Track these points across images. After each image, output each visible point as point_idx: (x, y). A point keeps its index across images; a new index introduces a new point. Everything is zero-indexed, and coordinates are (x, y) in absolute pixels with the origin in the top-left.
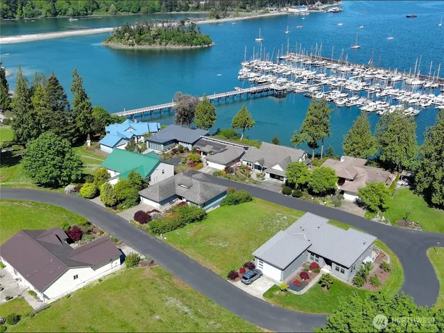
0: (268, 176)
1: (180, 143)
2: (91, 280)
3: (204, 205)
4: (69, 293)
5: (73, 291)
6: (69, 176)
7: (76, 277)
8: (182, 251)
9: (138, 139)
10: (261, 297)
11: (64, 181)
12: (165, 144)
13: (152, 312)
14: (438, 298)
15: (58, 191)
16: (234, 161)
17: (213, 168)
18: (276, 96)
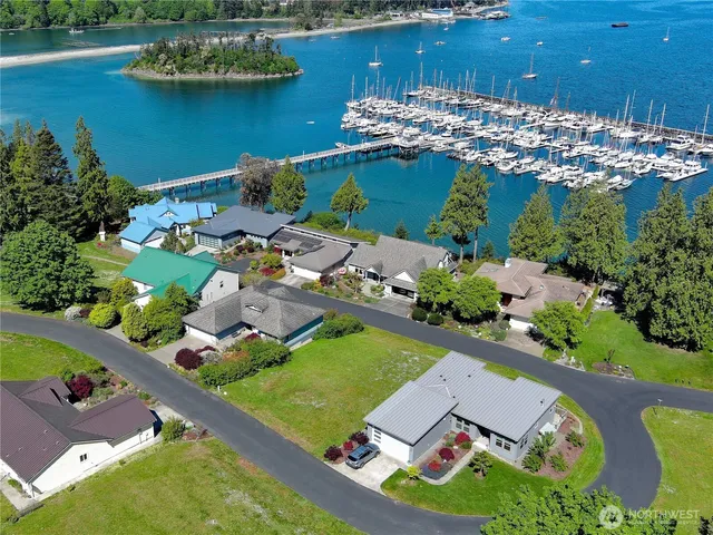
0: (388, 290)
1: (248, 236)
2: (109, 462)
3: (287, 339)
4: (73, 483)
5: (78, 480)
6: (72, 292)
7: (84, 457)
8: (252, 414)
9: (180, 229)
10: (378, 489)
11: (64, 300)
12: (224, 238)
13: (206, 514)
14: (659, 490)
15: (55, 315)
16: (334, 267)
17: (302, 278)
18: (402, 157)
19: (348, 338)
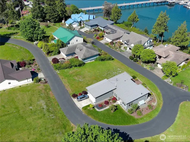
1: (99, 27)
2: (17, 86)
5: (8, 89)
6: (37, 37)
7: (10, 83)
8: (62, 80)
9: (83, 22)
10: (81, 108)
11: (35, 39)
12: (91, 26)
13: (31, 105)
14: (168, 129)
16: (117, 39)
17: (107, 41)
19: (106, 62)
